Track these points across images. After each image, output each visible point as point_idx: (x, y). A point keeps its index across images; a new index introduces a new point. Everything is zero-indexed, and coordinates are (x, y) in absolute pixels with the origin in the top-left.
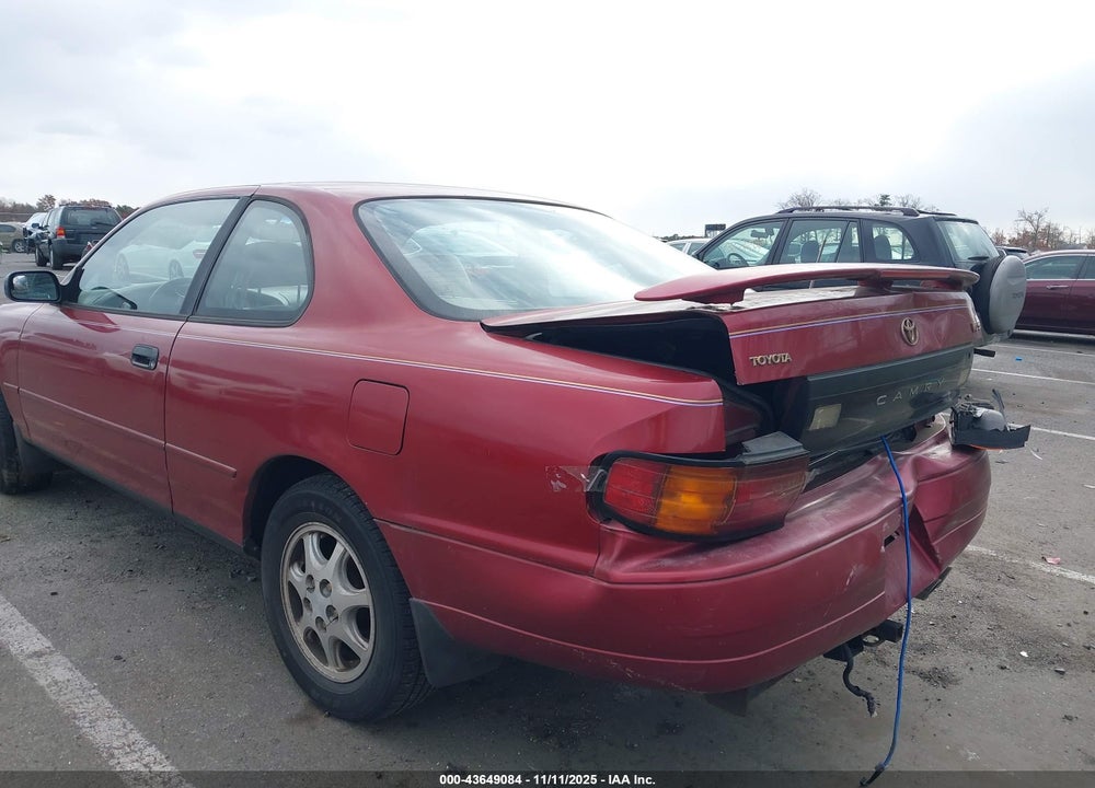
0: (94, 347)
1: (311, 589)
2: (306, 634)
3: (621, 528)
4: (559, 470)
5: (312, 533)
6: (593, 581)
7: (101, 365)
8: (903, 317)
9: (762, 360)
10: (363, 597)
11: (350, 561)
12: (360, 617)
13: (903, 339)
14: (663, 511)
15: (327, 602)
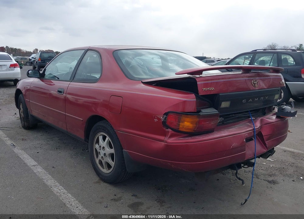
0: (48, 90)
1: (101, 149)
2: (99, 162)
3: (170, 130)
4: (156, 117)
5: (101, 135)
6: (163, 143)
7: (50, 95)
8: (253, 79)
9: (206, 89)
10: (112, 151)
11: (110, 142)
12: (112, 156)
13: (253, 85)
14: (181, 126)
15: (104, 152)
